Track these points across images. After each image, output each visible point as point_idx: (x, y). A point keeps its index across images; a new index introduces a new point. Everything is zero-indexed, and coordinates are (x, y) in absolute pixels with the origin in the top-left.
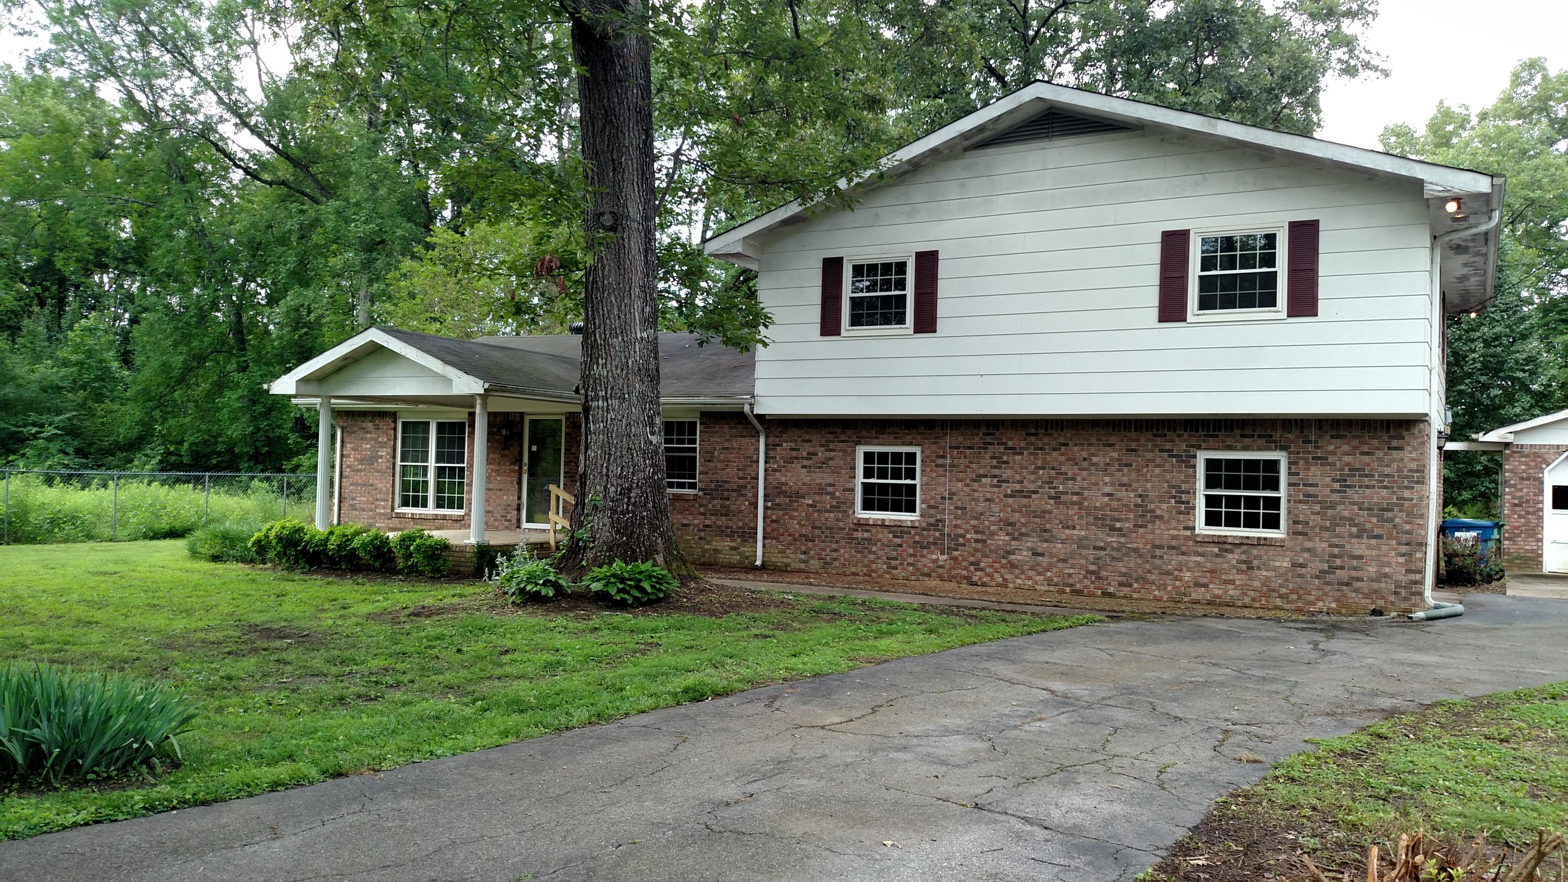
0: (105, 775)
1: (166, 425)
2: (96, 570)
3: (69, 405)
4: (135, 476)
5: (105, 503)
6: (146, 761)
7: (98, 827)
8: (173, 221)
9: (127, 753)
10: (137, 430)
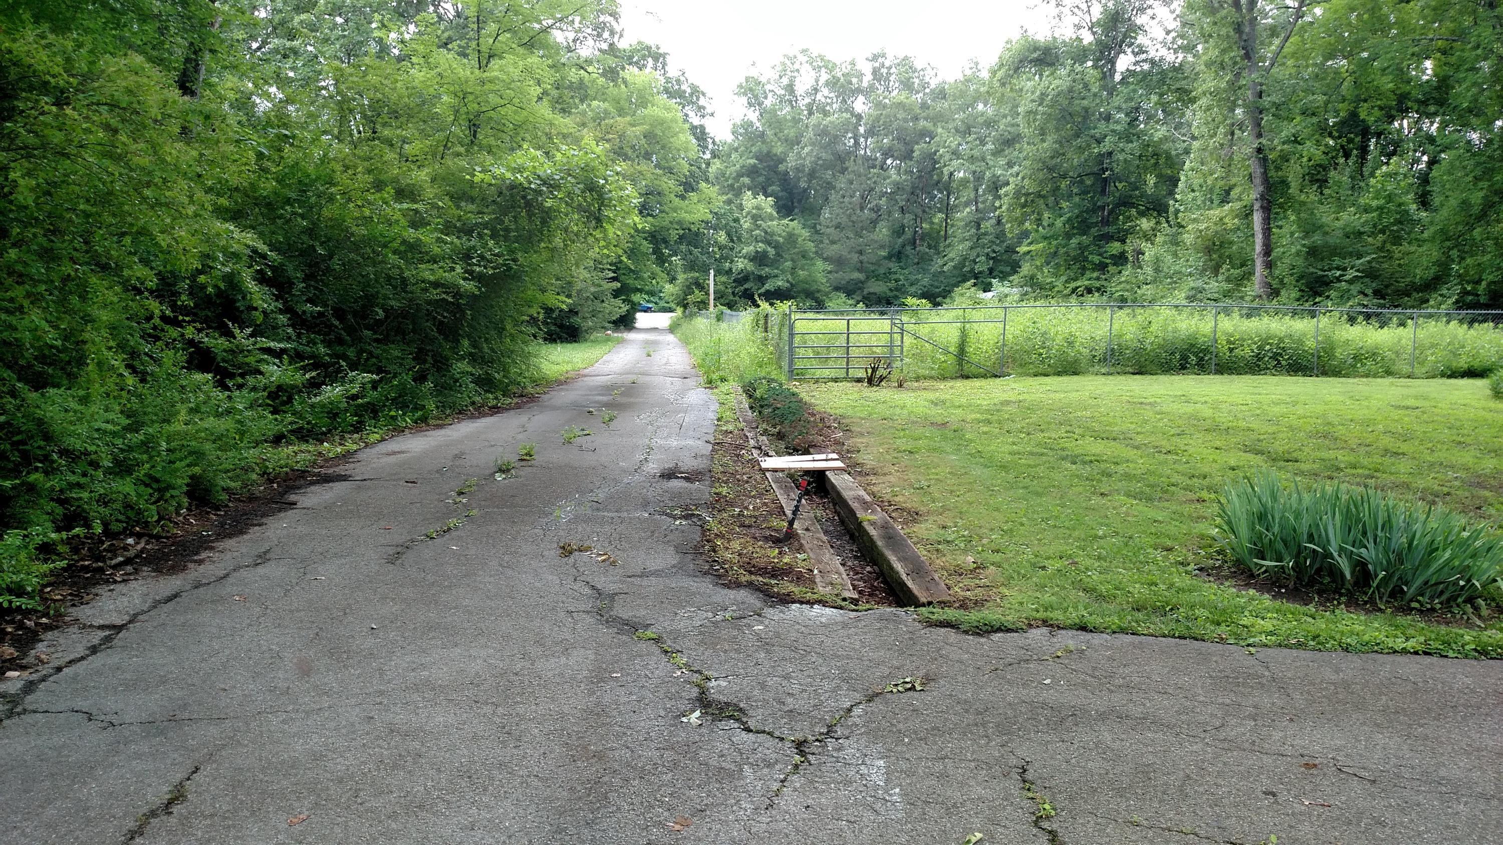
0: (1429, 606)
1: (1463, 265)
2: (1398, 404)
3: (1369, 249)
4: (1430, 316)
5: (1404, 341)
6: (1470, 600)
7: (1428, 660)
8: (1479, 52)
9: (1451, 588)
10: (1434, 270)
